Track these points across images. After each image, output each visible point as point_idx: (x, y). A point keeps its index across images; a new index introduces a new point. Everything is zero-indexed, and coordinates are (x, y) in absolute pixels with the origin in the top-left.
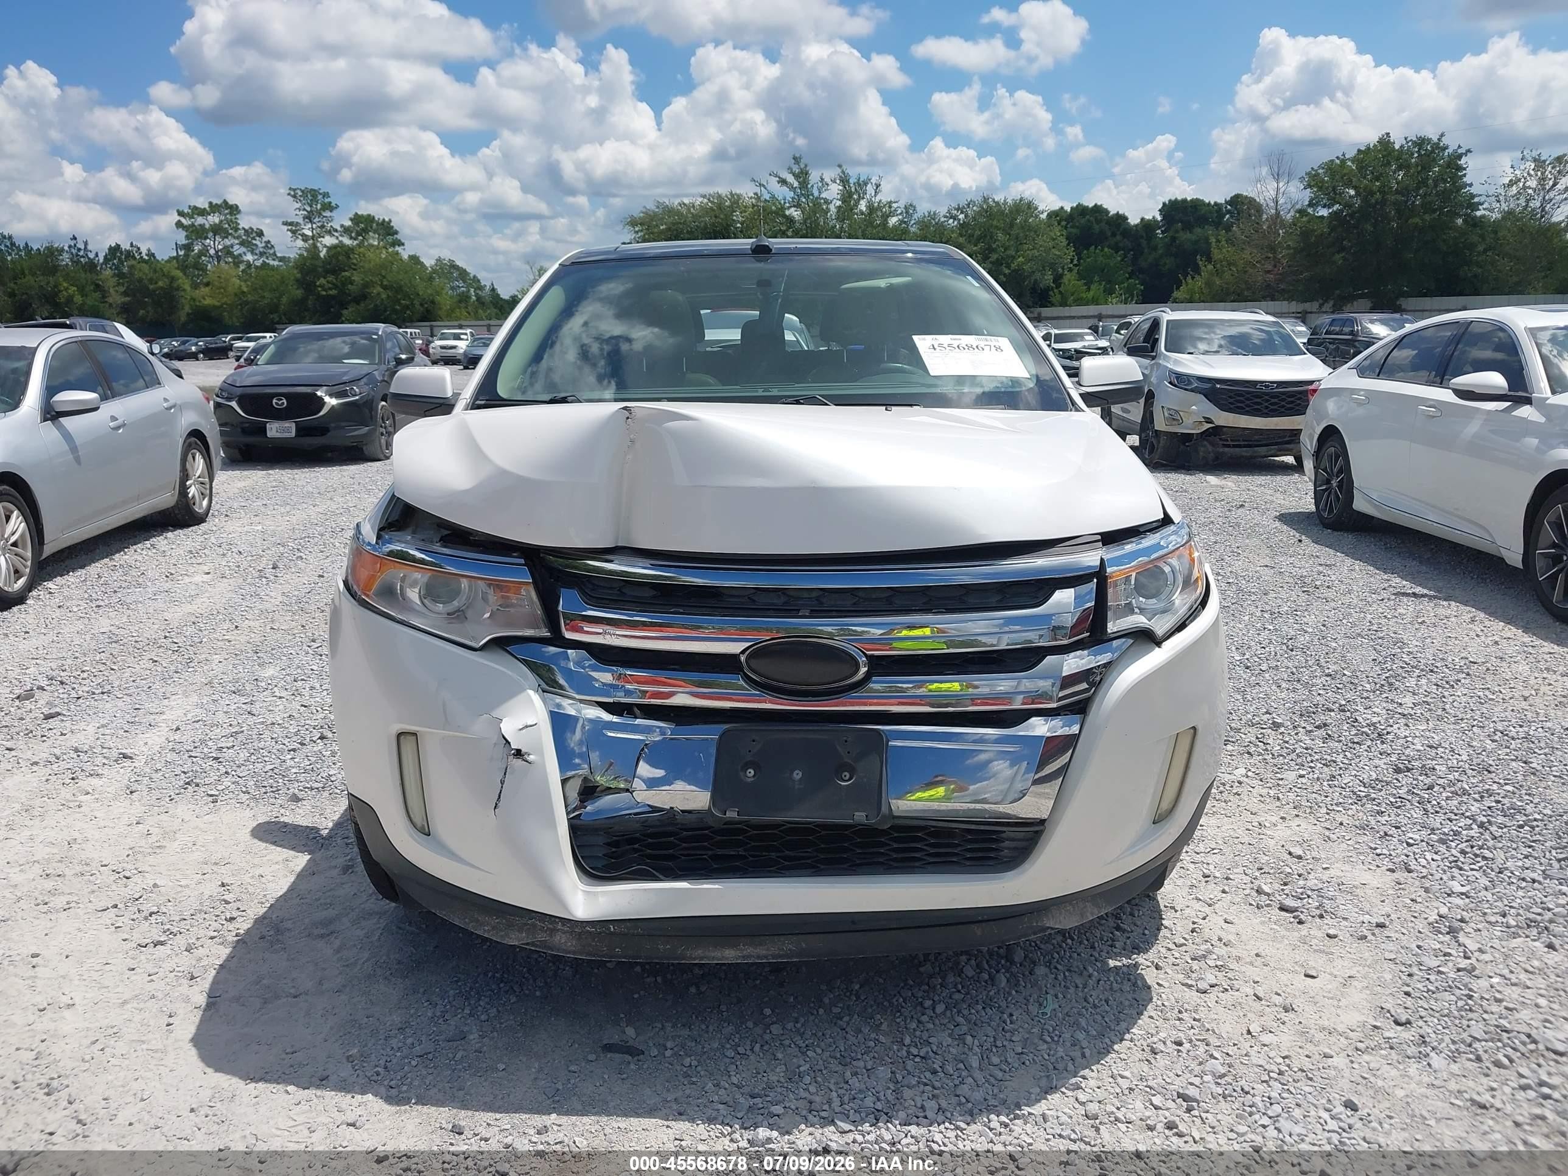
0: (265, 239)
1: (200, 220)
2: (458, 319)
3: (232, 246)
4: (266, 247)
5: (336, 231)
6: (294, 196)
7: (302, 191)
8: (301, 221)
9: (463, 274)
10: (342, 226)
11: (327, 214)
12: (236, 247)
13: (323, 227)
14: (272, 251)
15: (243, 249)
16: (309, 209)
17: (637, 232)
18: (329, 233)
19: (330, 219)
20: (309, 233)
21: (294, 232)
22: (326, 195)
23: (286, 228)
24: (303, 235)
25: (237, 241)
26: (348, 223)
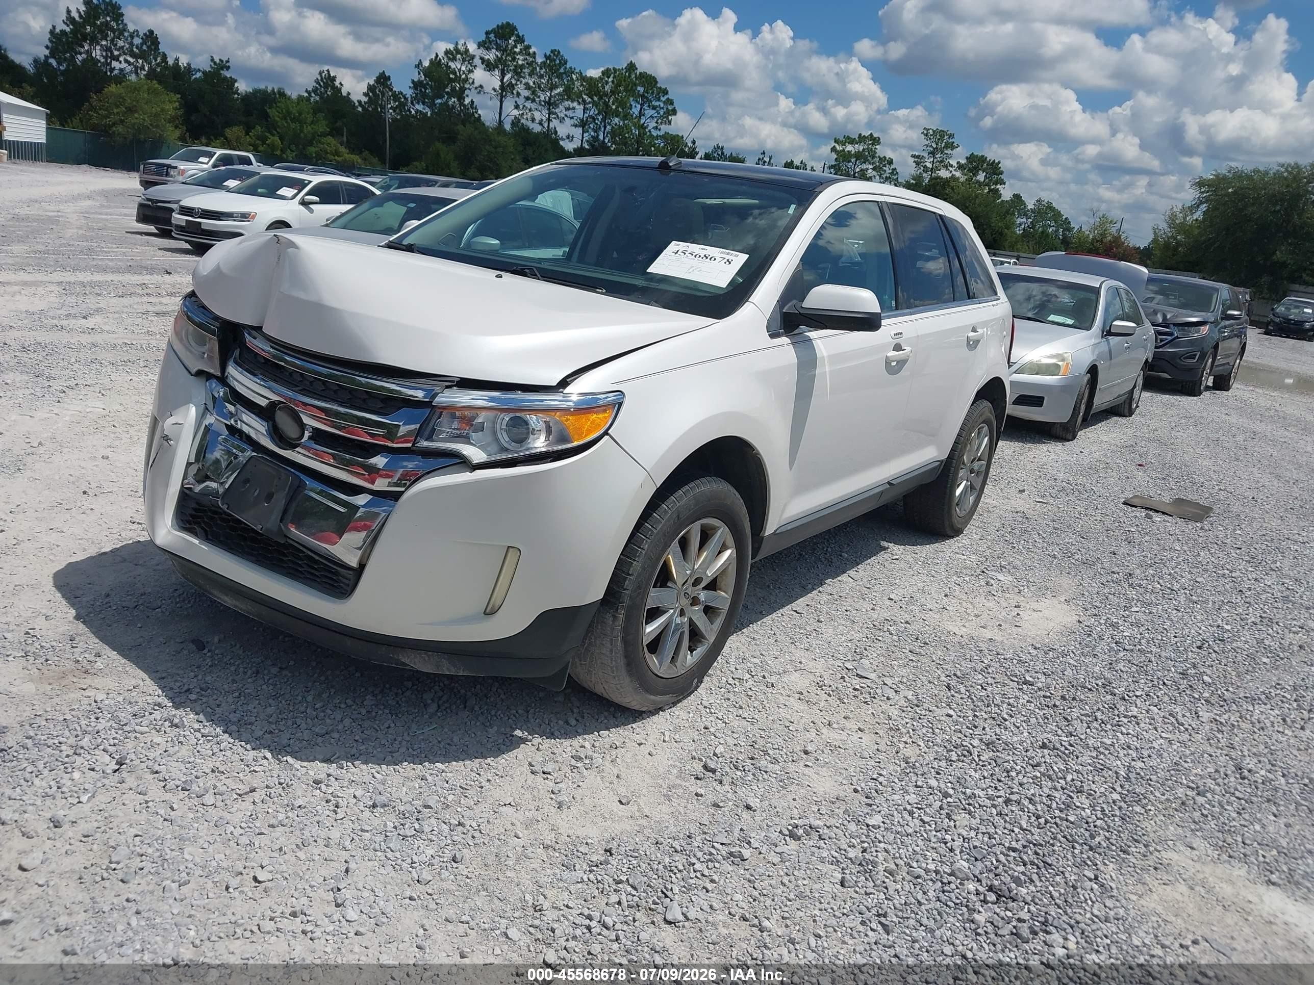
0: (892, 167)
1: (849, 148)
2: (1018, 250)
3: (867, 169)
4: (892, 173)
5: (952, 166)
6: (926, 135)
7: (934, 131)
8: (926, 155)
9: (1057, 214)
10: (958, 163)
11: (948, 151)
12: (870, 171)
13: (942, 162)
14: (895, 177)
15: (875, 173)
16: (935, 146)
17: (1203, 193)
18: (946, 167)
19: (950, 156)
20: (929, 165)
21: (917, 163)
22: (951, 136)
23: (913, 159)
24: (925, 167)
25: (871, 167)
26: (963, 161)
